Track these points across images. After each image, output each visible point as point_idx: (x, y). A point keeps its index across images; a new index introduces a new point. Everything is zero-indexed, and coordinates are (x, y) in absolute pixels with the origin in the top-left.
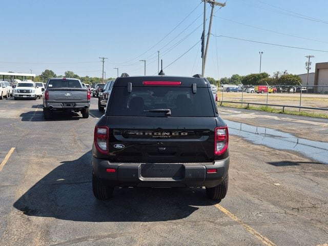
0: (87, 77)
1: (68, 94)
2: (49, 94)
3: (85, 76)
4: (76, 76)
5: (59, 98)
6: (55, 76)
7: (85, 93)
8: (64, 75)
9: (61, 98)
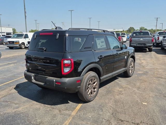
0: (152, 29)
1: (142, 39)
2: (132, 39)
3: (151, 29)
4: (146, 29)
5: (137, 41)
6: (134, 30)
7: (151, 38)
8: (139, 29)
9: (138, 41)
